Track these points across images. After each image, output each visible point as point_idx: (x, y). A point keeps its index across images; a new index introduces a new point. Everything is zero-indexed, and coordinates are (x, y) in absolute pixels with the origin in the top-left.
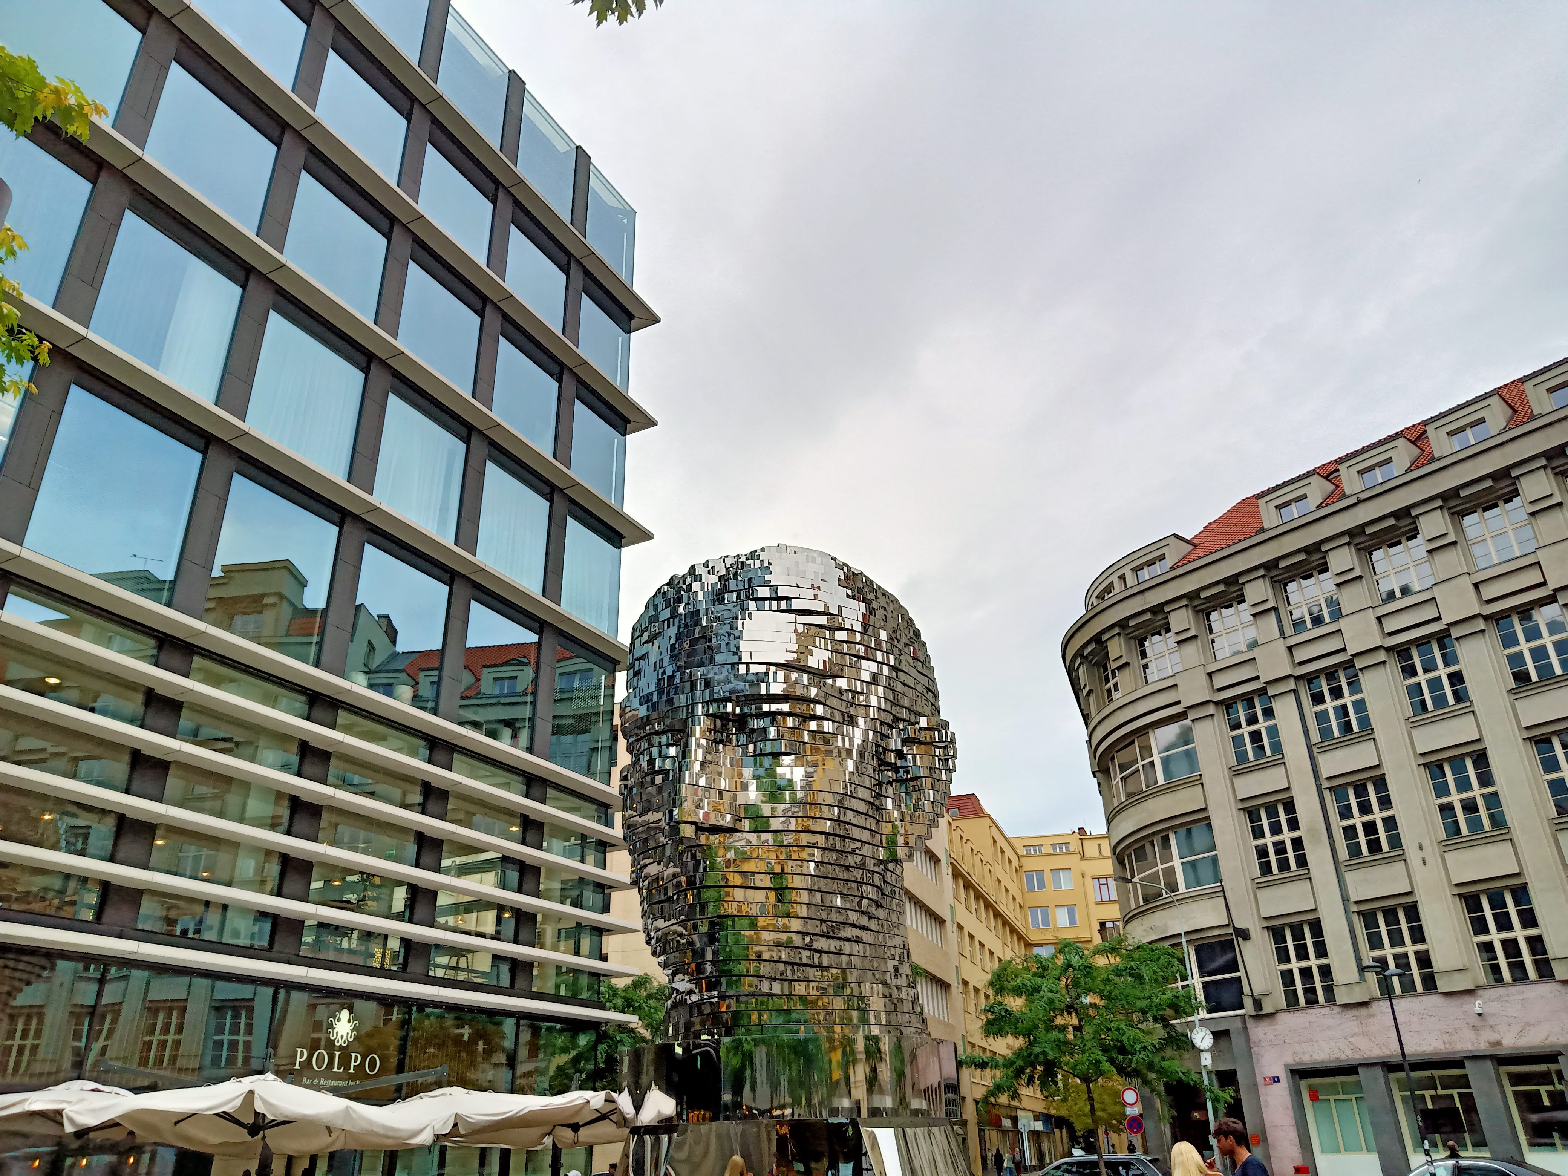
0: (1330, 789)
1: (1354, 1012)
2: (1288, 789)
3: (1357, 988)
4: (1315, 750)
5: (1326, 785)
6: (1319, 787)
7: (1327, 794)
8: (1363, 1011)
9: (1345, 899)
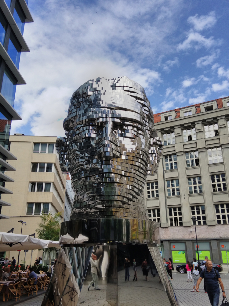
0: (166, 180)
1: (164, 229)
2: (157, 179)
3: (166, 224)
4: (164, 172)
5: (165, 179)
6: (164, 180)
7: (165, 181)
8: (166, 229)
9: (166, 205)
